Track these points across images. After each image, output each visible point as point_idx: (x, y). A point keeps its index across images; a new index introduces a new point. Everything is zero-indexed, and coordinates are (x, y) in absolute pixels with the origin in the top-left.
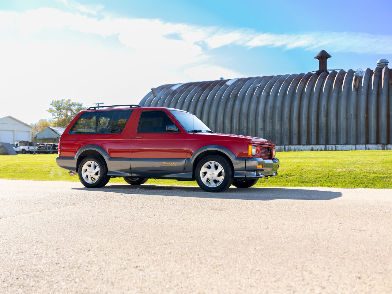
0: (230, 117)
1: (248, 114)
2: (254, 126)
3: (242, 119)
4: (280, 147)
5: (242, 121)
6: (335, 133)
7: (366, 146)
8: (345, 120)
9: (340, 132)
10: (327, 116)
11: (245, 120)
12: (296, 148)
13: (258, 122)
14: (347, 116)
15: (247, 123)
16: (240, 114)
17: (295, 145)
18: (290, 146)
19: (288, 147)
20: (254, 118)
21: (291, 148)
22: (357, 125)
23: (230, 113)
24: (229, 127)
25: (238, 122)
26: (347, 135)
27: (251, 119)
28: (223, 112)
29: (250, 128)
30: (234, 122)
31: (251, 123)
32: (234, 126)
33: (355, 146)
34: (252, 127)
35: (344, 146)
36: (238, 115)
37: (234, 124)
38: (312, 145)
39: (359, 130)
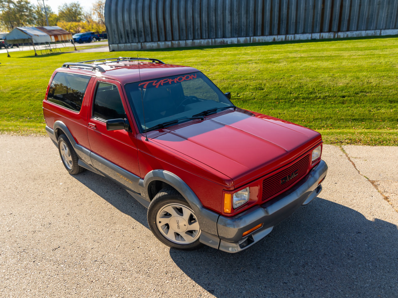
0: (199, 12)
1: (215, 8)
2: (222, 20)
3: (211, 13)
4: (246, 39)
5: (211, 15)
6: (294, 24)
7: (320, 34)
8: (304, 11)
9: (299, 22)
10: (288, 8)
11: (214, 14)
12: (260, 39)
13: (226, 15)
14: (305, 7)
15: (215, 16)
16: (208, 8)
17: (259, 36)
18: (255, 37)
19: (253, 38)
20: (222, 12)
21: (255, 39)
22: (314, 16)
23: (199, 7)
24: (199, 21)
25: (207, 16)
26: (304, 25)
27: (219, 12)
28: (191, 6)
29: (219, 21)
30: (204, 16)
31: (219, 17)
32: (204, 20)
33: (311, 34)
34: (220, 20)
35: (302, 35)
36: (206, 9)
37: (204, 18)
38: (274, 35)
39: (315, 20)
